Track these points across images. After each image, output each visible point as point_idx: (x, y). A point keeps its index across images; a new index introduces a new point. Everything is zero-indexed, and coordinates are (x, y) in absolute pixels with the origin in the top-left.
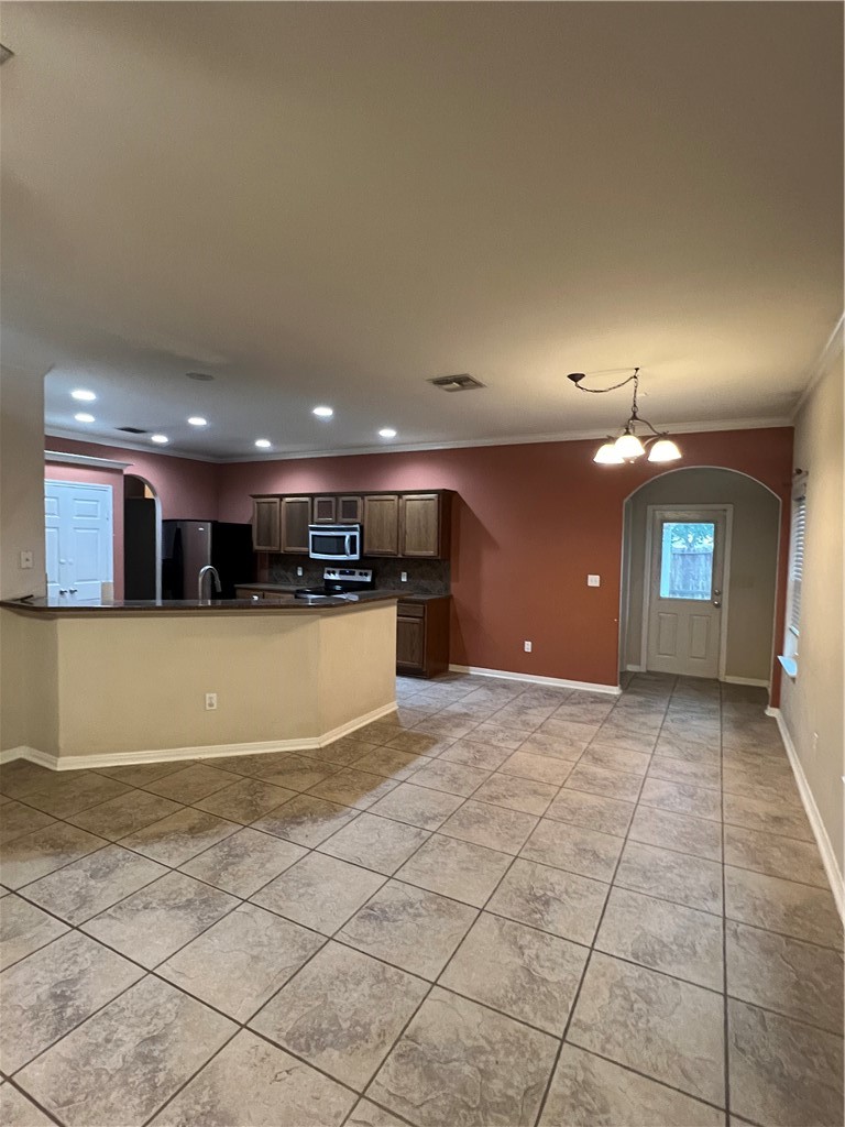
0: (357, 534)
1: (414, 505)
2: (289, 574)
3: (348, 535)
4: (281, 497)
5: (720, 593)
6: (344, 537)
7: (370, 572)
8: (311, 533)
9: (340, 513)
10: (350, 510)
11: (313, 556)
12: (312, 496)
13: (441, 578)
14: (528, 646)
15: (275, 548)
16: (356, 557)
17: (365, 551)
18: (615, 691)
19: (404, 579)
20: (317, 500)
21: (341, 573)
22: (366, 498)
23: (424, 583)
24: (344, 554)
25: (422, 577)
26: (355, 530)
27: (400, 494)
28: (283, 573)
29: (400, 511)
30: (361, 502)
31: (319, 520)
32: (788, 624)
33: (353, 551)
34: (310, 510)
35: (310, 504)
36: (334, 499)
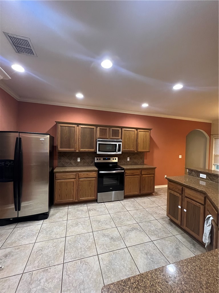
1: (142, 133)
2: (72, 162)
3: (117, 144)
4: (78, 125)
7: (117, 158)
8: (98, 142)
9: (111, 135)
11: (98, 153)
12: (97, 126)
15: (73, 149)
16: (120, 153)
17: (122, 150)
19: (128, 160)
20: (99, 128)
21: (104, 159)
22: (123, 129)
23: (136, 161)
24: (115, 151)
25: (135, 159)
26: (121, 142)
27: (137, 129)
28: (67, 161)
29: (138, 135)
30: (120, 131)
31: (101, 137)
32: (213, 163)
33: (119, 151)
34: (95, 132)
35: (95, 129)
36: (108, 129)
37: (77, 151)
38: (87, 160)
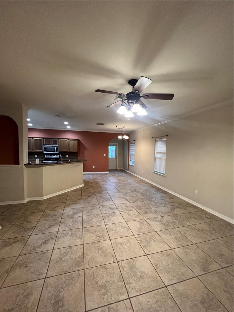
0: (58, 147)
1: (71, 141)
4: (33, 138)
5: (116, 156)
6: (55, 148)
7: (59, 155)
8: (44, 147)
9: (52, 143)
10: (55, 142)
11: (44, 152)
12: (43, 138)
13: (76, 156)
14: (94, 167)
16: (58, 152)
17: (60, 151)
18: (108, 172)
19: (67, 157)
20: (45, 139)
22: (60, 140)
24: (55, 151)
25: (72, 156)
26: (58, 146)
27: (68, 139)
29: (69, 142)
30: (58, 140)
31: (46, 144)
32: (130, 160)
33: (57, 151)
34: (43, 141)
35: (42, 140)
36: (50, 139)
37: (33, 151)
38: (41, 156)
